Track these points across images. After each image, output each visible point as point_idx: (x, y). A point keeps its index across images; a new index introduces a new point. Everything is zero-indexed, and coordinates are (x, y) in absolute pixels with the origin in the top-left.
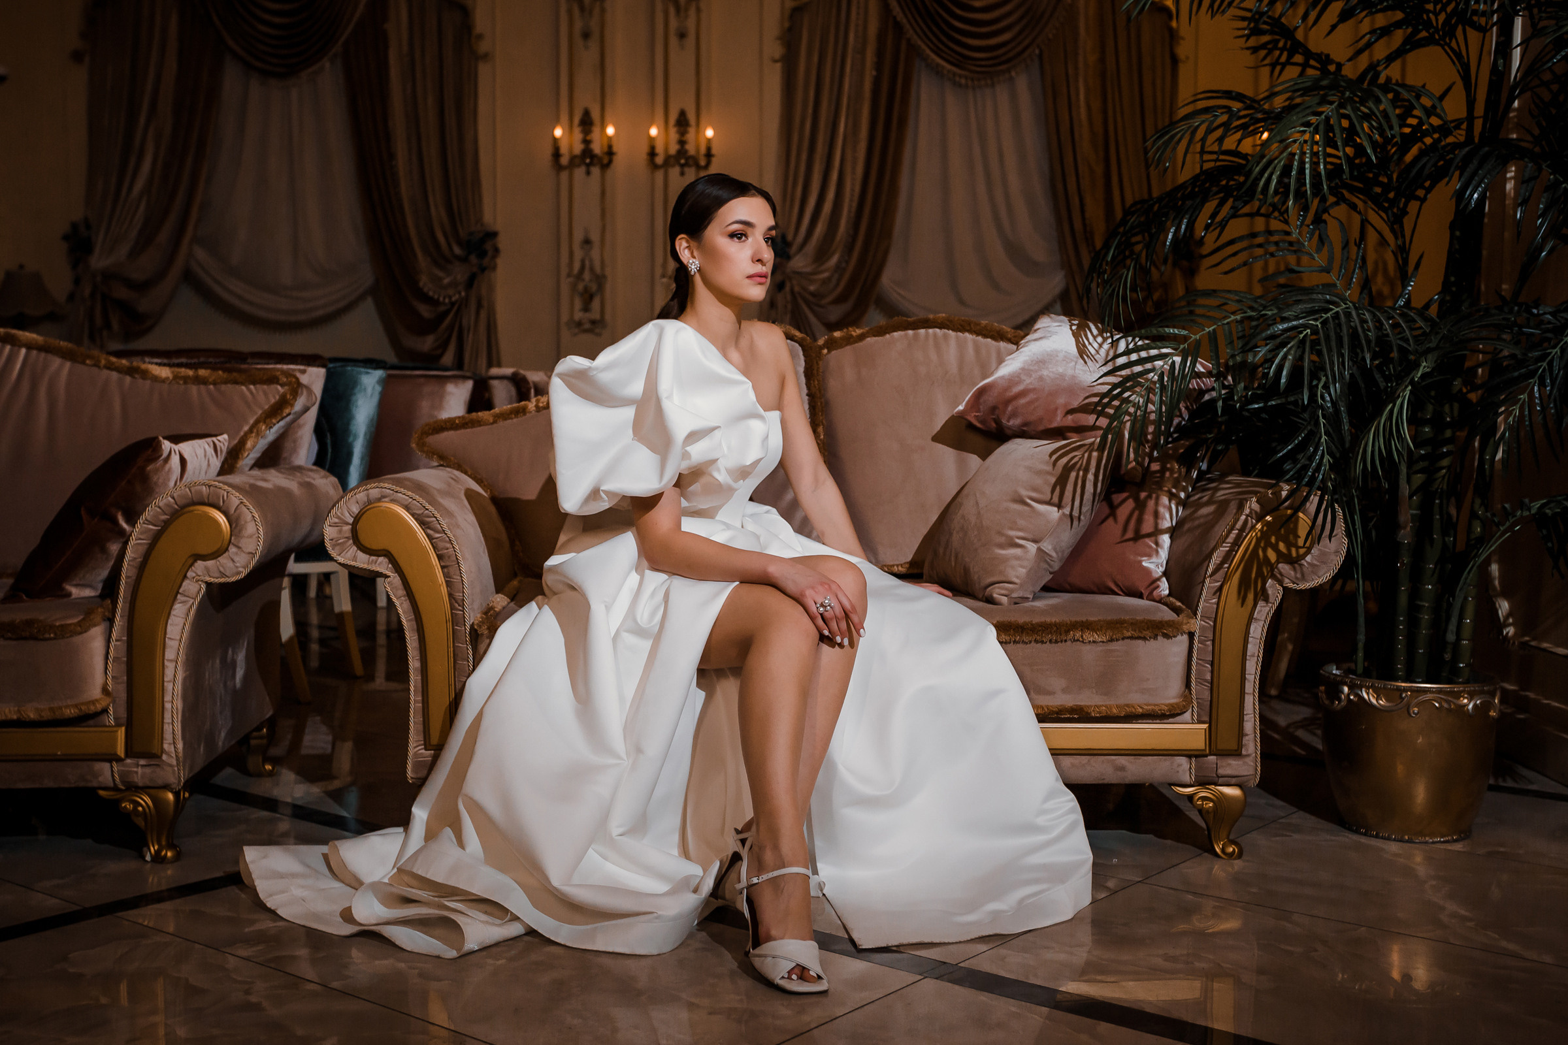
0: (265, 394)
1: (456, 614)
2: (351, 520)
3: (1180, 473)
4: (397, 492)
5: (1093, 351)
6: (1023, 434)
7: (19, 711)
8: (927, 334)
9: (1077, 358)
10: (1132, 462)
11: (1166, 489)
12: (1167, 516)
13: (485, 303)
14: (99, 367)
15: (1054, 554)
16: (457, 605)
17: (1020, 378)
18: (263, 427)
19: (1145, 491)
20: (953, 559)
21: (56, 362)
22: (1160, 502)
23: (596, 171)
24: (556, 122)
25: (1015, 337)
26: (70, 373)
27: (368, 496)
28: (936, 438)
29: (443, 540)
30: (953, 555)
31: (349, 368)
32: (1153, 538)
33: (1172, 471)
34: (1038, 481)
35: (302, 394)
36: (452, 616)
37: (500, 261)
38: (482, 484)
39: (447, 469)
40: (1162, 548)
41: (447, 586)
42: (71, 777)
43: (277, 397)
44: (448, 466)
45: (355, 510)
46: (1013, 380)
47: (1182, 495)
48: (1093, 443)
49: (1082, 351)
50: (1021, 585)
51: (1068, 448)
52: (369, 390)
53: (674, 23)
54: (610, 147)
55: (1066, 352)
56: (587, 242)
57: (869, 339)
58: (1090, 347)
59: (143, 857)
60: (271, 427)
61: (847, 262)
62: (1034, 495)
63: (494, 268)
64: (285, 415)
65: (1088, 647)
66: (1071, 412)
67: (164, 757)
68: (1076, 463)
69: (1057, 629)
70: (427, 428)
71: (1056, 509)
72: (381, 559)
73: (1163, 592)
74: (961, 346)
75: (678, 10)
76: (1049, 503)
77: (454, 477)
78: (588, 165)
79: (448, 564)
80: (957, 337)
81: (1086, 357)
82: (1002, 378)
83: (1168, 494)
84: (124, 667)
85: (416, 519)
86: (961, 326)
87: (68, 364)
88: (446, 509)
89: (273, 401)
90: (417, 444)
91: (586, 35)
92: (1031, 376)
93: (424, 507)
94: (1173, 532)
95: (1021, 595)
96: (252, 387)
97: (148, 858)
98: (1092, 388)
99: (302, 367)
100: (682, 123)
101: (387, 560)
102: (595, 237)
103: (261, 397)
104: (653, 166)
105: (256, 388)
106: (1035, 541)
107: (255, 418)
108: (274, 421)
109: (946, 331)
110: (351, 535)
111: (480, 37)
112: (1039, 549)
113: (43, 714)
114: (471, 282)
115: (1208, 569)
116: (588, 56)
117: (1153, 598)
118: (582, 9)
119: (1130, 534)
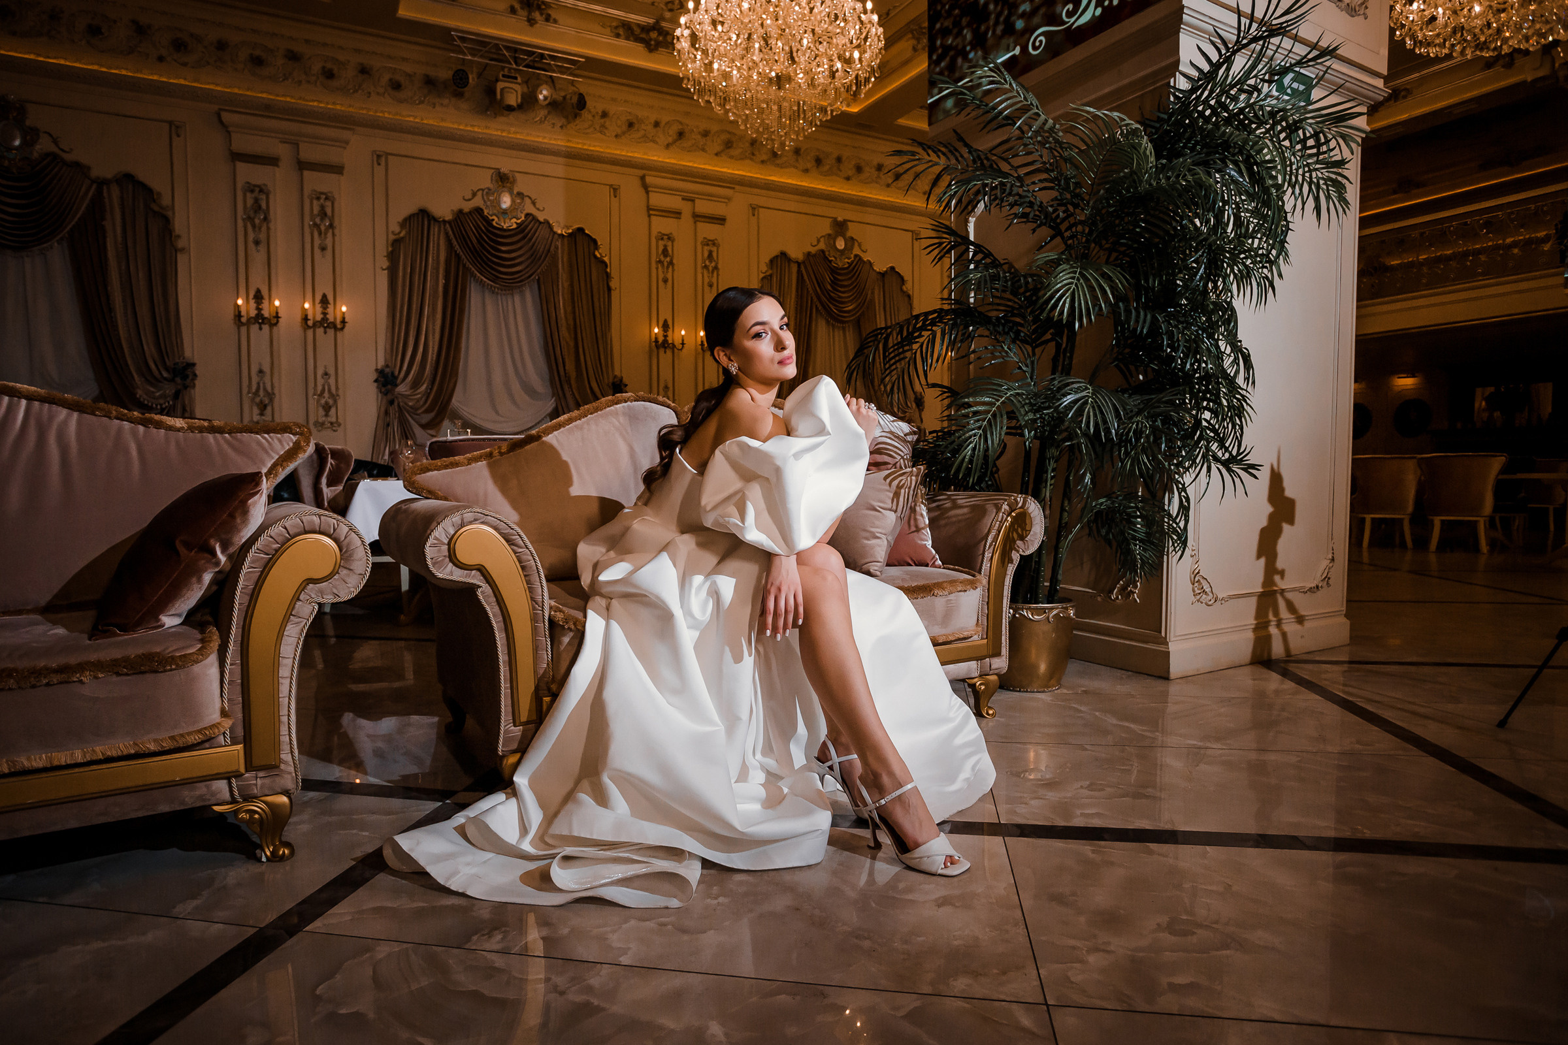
1: (537, 613)
2: (446, 542)
4: (487, 515)
7: (135, 744)
12: (926, 517)
13: (188, 409)
14: (110, 418)
15: (893, 541)
16: (538, 605)
21: (63, 413)
23: (266, 328)
24: (238, 295)
26: (79, 422)
27: (462, 519)
32: (924, 530)
35: (311, 441)
36: (535, 615)
37: (197, 382)
40: (929, 535)
41: (529, 591)
42: (190, 798)
43: (291, 444)
44: (436, 498)
45: (452, 531)
48: (912, 472)
50: (883, 563)
51: (896, 475)
53: (317, 242)
54: (277, 313)
56: (261, 371)
59: (259, 860)
60: (285, 469)
61: (431, 389)
62: (881, 505)
63: (194, 386)
64: (298, 459)
65: (939, 599)
67: (282, 766)
71: (894, 514)
73: (937, 561)
75: (320, 233)
76: (891, 510)
78: (260, 324)
84: (239, 688)
85: (503, 538)
87: (75, 415)
89: (287, 448)
90: (409, 482)
91: (257, 243)
93: (510, 527)
94: (930, 525)
95: (883, 569)
96: (266, 435)
97: (264, 859)
100: (325, 301)
101: (479, 574)
102: (267, 369)
103: (276, 444)
104: (306, 327)
105: (270, 437)
106: (886, 536)
107: (272, 461)
108: (289, 463)
110: (447, 554)
111: (179, 237)
112: (887, 540)
113: (164, 745)
114: (177, 396)
115: (985, 546)
116: (259, 257)
117: (934, 566)
118: (254, 226)
119: (913, 529)
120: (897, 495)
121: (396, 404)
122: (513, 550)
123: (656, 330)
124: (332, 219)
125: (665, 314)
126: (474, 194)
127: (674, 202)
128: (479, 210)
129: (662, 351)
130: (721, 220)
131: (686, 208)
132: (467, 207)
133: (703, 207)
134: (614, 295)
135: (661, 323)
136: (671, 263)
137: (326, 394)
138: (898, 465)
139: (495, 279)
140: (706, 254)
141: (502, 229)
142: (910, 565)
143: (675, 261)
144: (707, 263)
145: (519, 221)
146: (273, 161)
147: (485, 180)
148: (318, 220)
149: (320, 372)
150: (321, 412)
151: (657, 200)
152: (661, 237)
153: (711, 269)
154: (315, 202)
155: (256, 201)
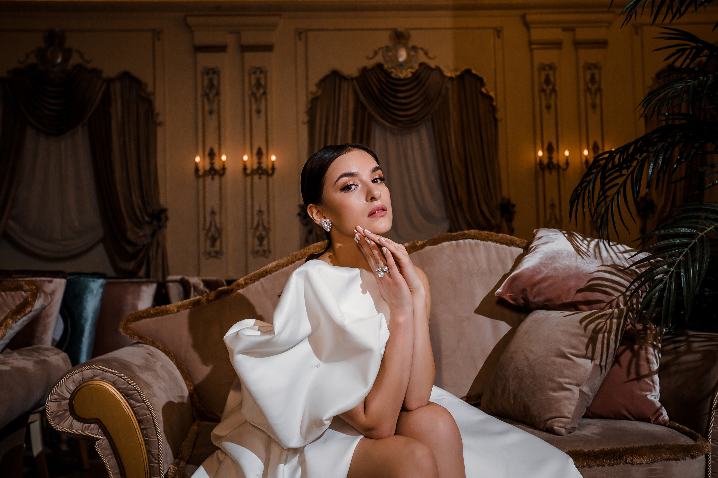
0: (13, 298)
1: (153, 467)
2: (68, 396)
3: (656, 330)
4: (106, 372)
5: (585, 250)
6: (547, 306)
8: (465, 243)
9: (576, 255)
10: (629, 325)
11: (650, 342)
12: (655, 361)
13: (161, 245)
15: (590, 394)
16: (153, 459)
17: (541, 270)
18: (11, 322)
19: (636, 344)
20: (511, 398)
22: (648, 352)
23: (217, 178)
24: (196, 154)
25: (521, 243)
27: (82, 375)
28: (478, 311)
29: (143, 408)
30: (511, 394)
31: (82, 279)
32: (650, 378)
33: (651, 329)
34: (575, 341)
35: (40, 296)
36: (150, 469)
37: (169, 224)
38: (170, 355)
39: (145, 346)
40: (657, 385)
41: (146, 444)
43: (22, 300)
44: (146, 344)
45: (72, 387)
46: (535, 270)
47: (660, 345)
48: (612, 313)
49: (578, 250)
50: (573, 419)
51: (593, 317)
52: (95, 292)
53: (254, 107)
54: (224, 166)
55: (567, 251)
56: (213, 213)
57: (427, 247)
58: (581, 247)
60: (16, 322)
62: (573, 351)
63: (165, 227)
64: (27, 312)
65: (636, 468)
66: (580, 291)
68: (602, 328)
69: (614, 455)
70: (130, 317)
71: (590, 361)
72: (92, 426)
73: (665, 418)
74: (488, 250)
75: (256, 100)
76: (585, 357)
77: (150, 352)
78: (213, 175)
79: (146, 426)
80: (484, 245)
81: (581, 254)
82: (527, 269)
83: (651, 345)
85: (121, 393)
86: (486, 237)
88: (145, 383)
89: (18, 302)
90: (123, 329)
91: (211, 113)
92: (548, 268)
93: (128, 382)
94: (660, 372)
95: (572, 426)
96: (3, 293)
98: (591, 274)
99: (49, 279)
100: (260, 153)
101: (97, 426)
102: (217, 210)
103: (9, 300)
104: (246, 175)
105: (6, 294)
106: (578, 385)
107: (5, 315)
108: (19, 317)
109: (477, 241)
110: (68, 408)
111: (158, 114)
112: (581, 391)
114: (154, 234)
115: (712, 404)
116: (212, 123)
117: (657, 422)
118: (209, 100)
119: (633, 376)
120: (593, 340)
121: (314, 233)
122: (131, 405)
123: (540, 153)
124: (265, 87)
125: (550, 137)
126: (376, 53)
127: (555, 34)
128: (380, 66)
129: (547, 173)
130: (602, 44)
131: (566, 38)
132: (370, 64)
133: (583, 34)
134: (500, 125)
135: (546, 145)
136: (554, 90)
137: (261, 228)
138: (614, 303)
139: (394, 122)
140: (588, 77)
141: (400, 79)
142: (627, 419)
143: (557, 88)
144: (590, 85)
145: (414, 71)
146: (221, 49)
147: (384, 40)
148: (254, 90)
149: (256, 210)
150: (257, 242)
151: (537, 34)
152: (543, 67)
153: (593, 90)
154: (253, 76)
155: (211, 80)
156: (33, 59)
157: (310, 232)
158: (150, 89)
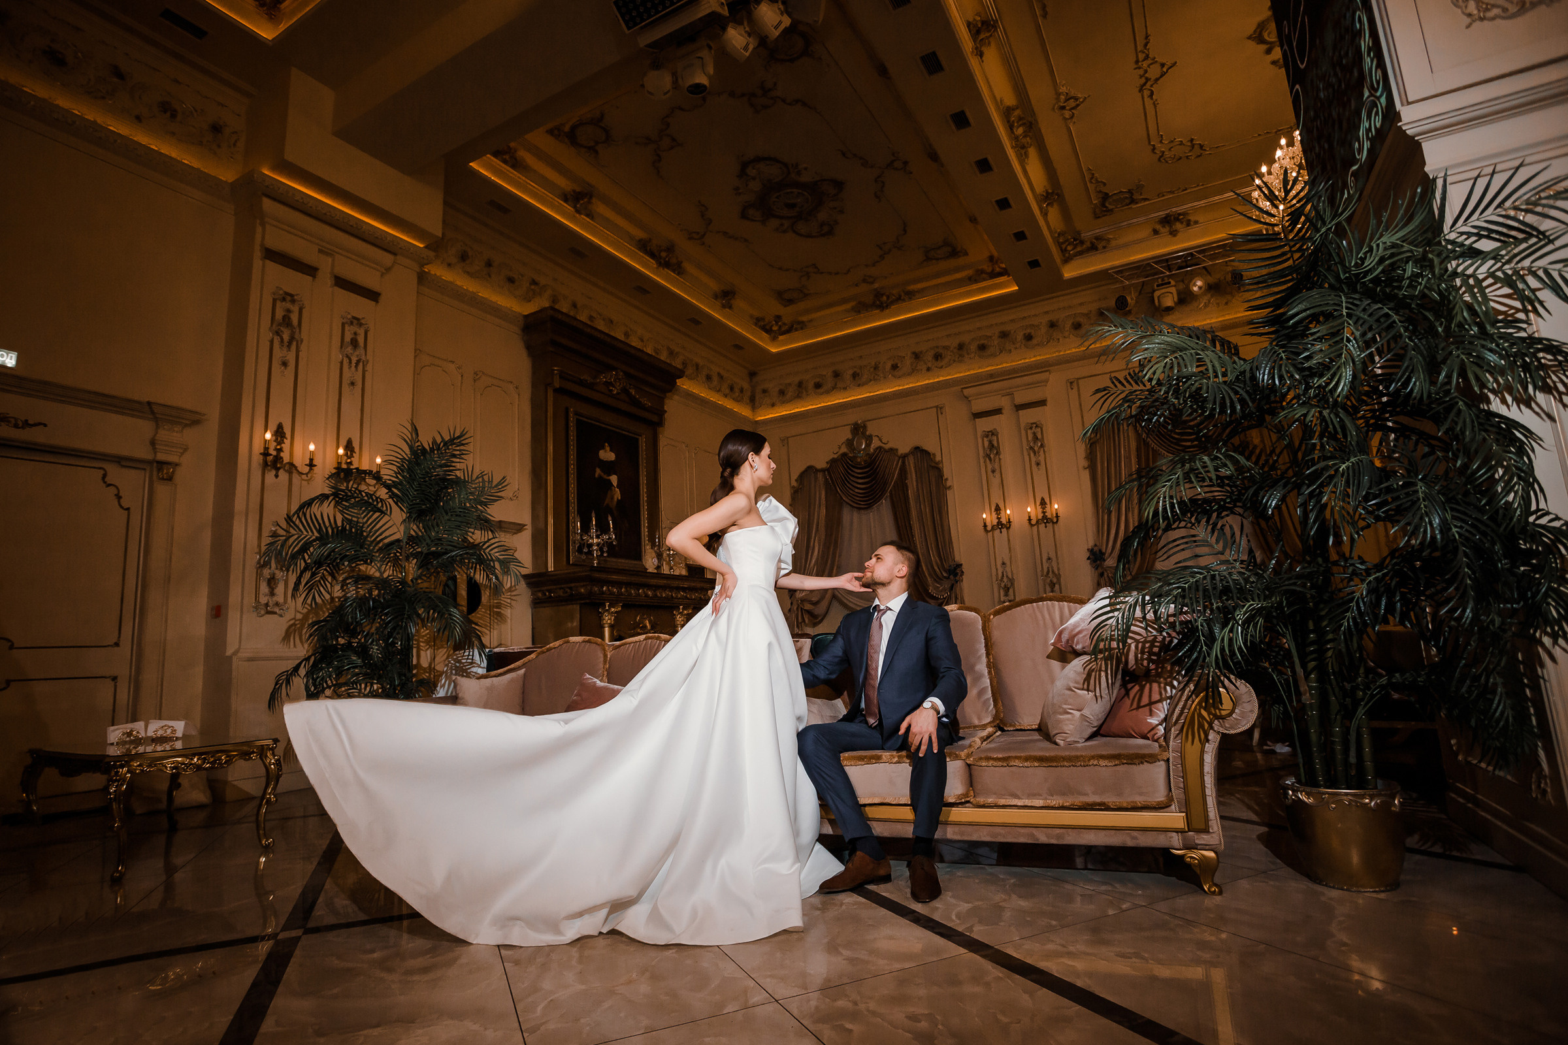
13: (959, 597)
23: (1004, 530)
24: (984, 511)
37: (964, 577)
53: (1033, 459)
54: (1010, 519)
56: (1004, 564)
63: (962, 580)
75: (1035, 453)
78: (1000, 529)
91: (993, 471)
100: (1043, 503)
102: (1007, 561)
104: (1032, 525)
111: (947, 480)
114: (952, 588)
116: (996, 481)
118: (990, 460)
124: (1042, 441)
146: (998, 411)
148: (1032, 444)
149: (1045, 558)
154: (1029, 431)
155: (990, 442)
156: (844, 450)
157: (1102, 575)
158: (938, 458)
